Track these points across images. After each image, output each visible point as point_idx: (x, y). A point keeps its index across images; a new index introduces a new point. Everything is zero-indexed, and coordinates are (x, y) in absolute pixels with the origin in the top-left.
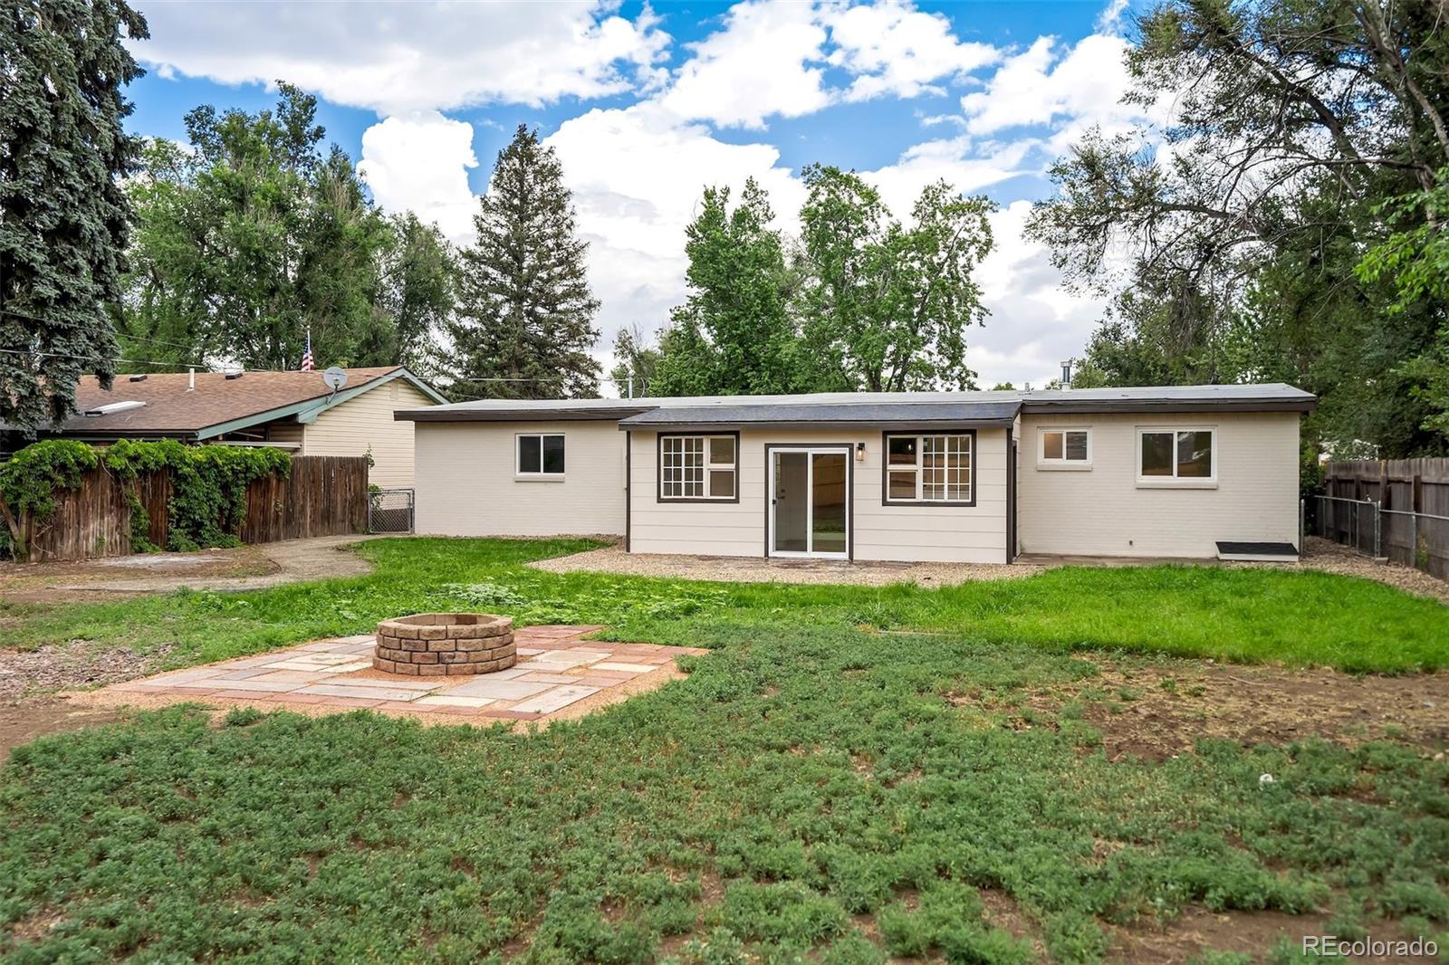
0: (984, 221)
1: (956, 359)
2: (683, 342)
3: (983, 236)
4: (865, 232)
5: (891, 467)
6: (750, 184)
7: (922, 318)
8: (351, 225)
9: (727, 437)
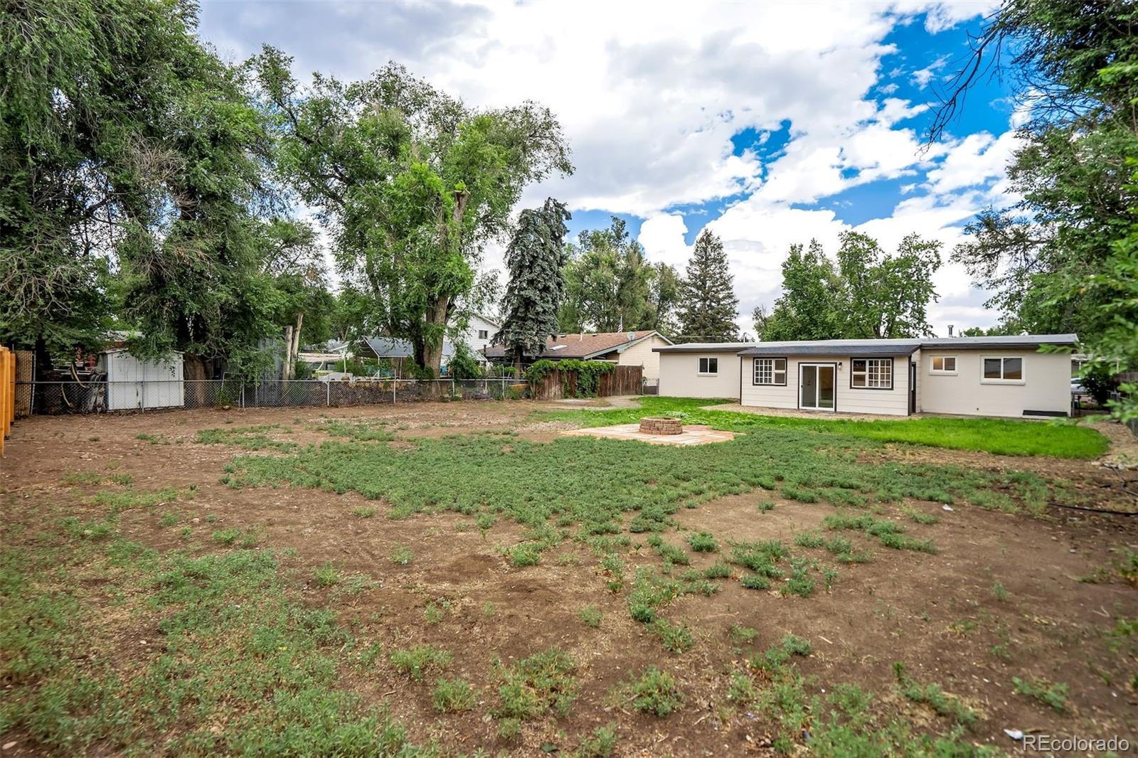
0: (936, 252)
1: (921, 320)
2: (782, 314)
3: (935, 260)
4: (871, 261)
5: (854, 373)
6: (813, 241)
7: (903, 299)
8: (638, 271)
9: (781, 360)
